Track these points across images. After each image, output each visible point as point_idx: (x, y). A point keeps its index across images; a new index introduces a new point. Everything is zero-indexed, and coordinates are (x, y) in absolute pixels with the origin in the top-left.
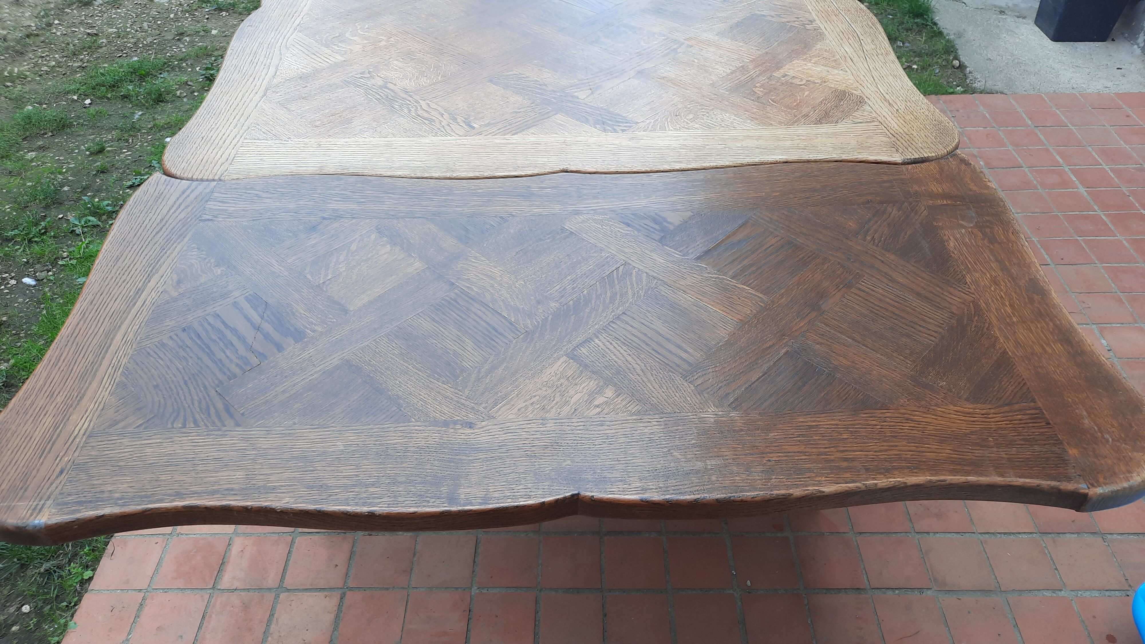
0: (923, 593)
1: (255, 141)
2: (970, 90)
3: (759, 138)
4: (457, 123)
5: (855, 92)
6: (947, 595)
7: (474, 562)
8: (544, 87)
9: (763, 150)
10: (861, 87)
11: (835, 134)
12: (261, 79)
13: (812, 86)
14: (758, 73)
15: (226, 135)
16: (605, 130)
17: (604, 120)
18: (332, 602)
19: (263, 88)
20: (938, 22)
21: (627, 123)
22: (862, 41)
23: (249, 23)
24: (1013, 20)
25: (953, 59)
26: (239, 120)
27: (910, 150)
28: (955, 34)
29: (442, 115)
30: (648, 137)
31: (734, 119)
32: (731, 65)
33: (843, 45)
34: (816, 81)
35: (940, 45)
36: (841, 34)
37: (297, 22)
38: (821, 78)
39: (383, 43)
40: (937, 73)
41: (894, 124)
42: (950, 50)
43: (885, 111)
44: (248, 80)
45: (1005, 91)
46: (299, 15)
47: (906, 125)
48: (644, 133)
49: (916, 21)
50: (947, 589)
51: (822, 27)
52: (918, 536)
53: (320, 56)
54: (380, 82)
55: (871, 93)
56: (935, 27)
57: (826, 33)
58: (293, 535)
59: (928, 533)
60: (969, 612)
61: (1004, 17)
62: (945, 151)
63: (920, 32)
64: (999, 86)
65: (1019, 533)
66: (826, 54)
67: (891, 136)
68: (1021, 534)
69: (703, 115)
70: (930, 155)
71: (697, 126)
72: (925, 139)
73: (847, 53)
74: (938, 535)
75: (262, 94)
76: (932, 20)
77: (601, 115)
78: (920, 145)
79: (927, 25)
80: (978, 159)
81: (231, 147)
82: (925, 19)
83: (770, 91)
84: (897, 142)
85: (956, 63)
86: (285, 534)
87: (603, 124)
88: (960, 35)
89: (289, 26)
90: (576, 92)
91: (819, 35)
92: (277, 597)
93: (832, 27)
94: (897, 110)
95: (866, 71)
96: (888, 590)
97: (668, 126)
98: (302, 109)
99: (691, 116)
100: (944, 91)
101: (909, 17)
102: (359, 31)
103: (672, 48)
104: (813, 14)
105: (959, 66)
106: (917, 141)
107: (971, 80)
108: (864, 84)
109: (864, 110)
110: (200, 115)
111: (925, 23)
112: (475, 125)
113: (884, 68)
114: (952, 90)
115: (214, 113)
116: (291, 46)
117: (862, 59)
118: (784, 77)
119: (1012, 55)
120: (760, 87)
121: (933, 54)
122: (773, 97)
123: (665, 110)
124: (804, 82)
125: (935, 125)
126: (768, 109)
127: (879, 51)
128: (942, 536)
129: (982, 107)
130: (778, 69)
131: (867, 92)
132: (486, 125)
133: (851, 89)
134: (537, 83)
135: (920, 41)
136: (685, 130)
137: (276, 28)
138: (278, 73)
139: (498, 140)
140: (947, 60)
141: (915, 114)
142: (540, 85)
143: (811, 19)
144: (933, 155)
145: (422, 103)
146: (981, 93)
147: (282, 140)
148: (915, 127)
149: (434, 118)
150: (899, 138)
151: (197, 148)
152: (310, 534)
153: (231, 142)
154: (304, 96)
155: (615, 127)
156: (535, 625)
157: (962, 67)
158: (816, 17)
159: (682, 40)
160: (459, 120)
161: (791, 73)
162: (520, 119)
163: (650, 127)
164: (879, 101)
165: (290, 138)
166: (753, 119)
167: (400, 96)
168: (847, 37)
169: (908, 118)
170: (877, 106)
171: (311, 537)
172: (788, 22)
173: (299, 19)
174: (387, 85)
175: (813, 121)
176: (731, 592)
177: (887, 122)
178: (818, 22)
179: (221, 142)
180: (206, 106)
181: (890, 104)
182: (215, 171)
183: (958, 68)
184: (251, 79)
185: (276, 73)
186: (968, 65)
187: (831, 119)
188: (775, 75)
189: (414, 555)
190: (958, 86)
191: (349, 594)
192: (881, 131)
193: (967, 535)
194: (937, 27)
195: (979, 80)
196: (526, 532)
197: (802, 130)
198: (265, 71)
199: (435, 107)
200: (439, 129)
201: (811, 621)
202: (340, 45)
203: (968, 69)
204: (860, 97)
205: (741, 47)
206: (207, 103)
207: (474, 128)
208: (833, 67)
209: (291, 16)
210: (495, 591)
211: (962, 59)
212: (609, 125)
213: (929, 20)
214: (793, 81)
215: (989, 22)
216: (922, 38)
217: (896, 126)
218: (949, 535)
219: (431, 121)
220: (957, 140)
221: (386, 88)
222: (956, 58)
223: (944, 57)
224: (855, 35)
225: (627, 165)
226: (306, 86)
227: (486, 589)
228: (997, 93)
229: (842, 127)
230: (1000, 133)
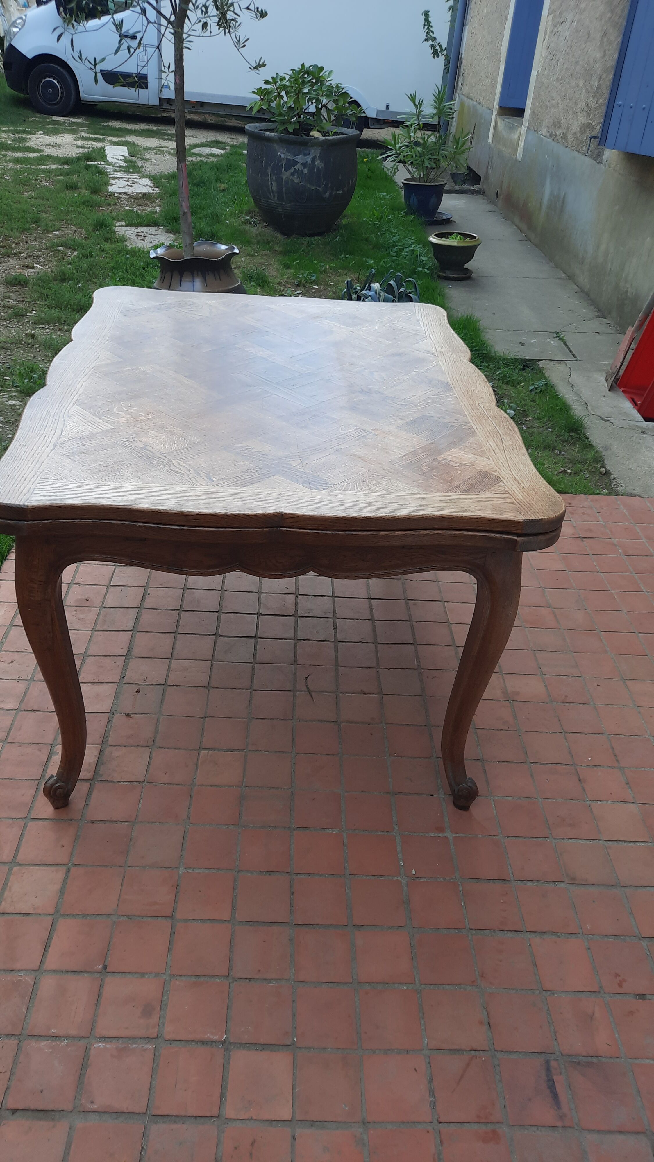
0: (557, 885)
1: (49, 480)
2: (614, 492)
3: (423, 499)
4: (201, 476)
5: (494, 473)
6: (577, 888)
7: (182, 848)
8: (266, 456)
9: (425, 508)
10: (498, 470)
11: (478, 500)
12: (50, 438)
13: (463, 467)
14: (424, 456)
15: (26, 475)
16: (310, 488)
17: (310, 481)
18: (59, 875)
19: (52, 444)
20: (589, 437)
21: (326, 484)
22: (503, 439)
23: (38, 396)
24: (651, 439)
25: (600, 467)
26: (35, 465)
27: (530, 513)
28: (603, 447)
29: (189, 471)
30: (342, 494)
31: (405, 486)
32: (405, 449)
33: (489, 441)
34: (467, 465)
35: (590, 455)
36: (488, 433)
37: (75, 399)
38: (470, 462)
39: (143, 418)
40: (588, 477)
41: (520, 496)
42: (599, 460)
43: (513, 487)
44: (40, 438)
45: (643, 495)
46: (77, 394)
47: (528, 497)
48: (339, 491)
49: (571, 434)
50: (576, 882)
51: (474, 427)
52: (554, 841)
53: (94, 424)
54: (141, 446)
55: (505, 474)
56: (586, 440)
57: (477, 432)
58: (25, 820)
59: (563, 839)
60: (594, 901)
61: (645, 436)
62: (554, 516)
63: (574, 444)
64: (638, 491)
65: (638, 842)
66: (476, 446)
67: (517, 503)
68: (639, 843)
69: (383, 482)
70: (543, 517)
71: (378, 489)
72: (541, 507)
73: (491, 447)
74: (571, 841)
75: (52, 448)
76: (584, 435)
77: (308, 477)
78: (537, 511)
79: (580, 439)
80: (618, 547)
81: (31, 483)
82: (578, 434)
83: (433, 469)
84: (521, 508)
85: (603, 470)
86: (18, 820)
87: (309, 484)
88: (607, 448)
89: (69, 401)
90: (289, 461)
91: (472, 433)
92: (11, 870)
93: (482, 428)
94: (523, 487)
95: (504, 459)
96: (528, 882)
97: (357, 488)
98: (83, 460)
99: (374, 482)
100: (592, 492)
101: (565, 431)
102: (124, 408)
103: (362, 435)
104: (469, 418)
105: (606, 472)
106: (535, 508)
107: (615, 485)
108: (501, 468)
109: (500, 486)
110: (5, 460)
111: (578, 436)
112: (214, 479)
113: (517, 458)
114: (598, 492)
115: (16, 459)
116: (72, 416)
117: (501, 451)
118: (444, 460)
119: (650, 467)
120: (426, 466)
121: (583, 462)
122: (435, 473)
123: (356, 477)
124: (458, 464)
125: (549, 498)
126: (431, 481)
127: (514, 447)
128: (574, 841)
129: (622, 507)
130: (440, 454)
131: (503, 474)
132: (223, 479)
133: (492, 471)
134: (261, 453)
135: (574, 451)
136: (369, 491)
137: (59, 402)
138: (63, 434)
139: (232, 490)
140: (596, 468)
141: (536, 490)
142: (263, 455)
143: (467, 421)
144: (546, 517)
145: (174, 461)
146: (622, 495)
147: (69, 481)
148: (535, 499)
149: (183, 472)
150: (523, 506)
151: (5, 482)
152: (41, 820)
153: (30, 480)
154: (83, 451)
155: (318, 487)
156: (233, 899)
157: (607, 473)
158: (471, 421)
159: (370, 430)
160: (201, 475)
161: (449, 458)
162: (247, 477)
163: (344, 488)
164: (511, 480)
165: (75, 480)
166: (418, 487)
167: (156, 456)
168: (492, 436)
169: (531, 492)
170: (509, 483)
171: (41, 823)
172: (449, 422)
173: (77, 396)
174: (147, 448)
175: (462, 491)
176: (399, 878)
177: (515, 494)
178: (472, 423)
179: (23, 480)
180: (9, 454)
181: (518, 483)
182: (20, 499)
183: (604, 474)
184: (43, 437)
185: (61, 434)
186: (612, 473)
187: (475, 490)
188: (437, 458)
189: (131, 840)
190: (604, 489)
191: (73, 870)
192: (510, 500)
193: (595, 841)
194: (588, 440)
195: (621, 485)
196: (227, 825)
197: (453, 496)
198: (53, 432)
199: (184, 465)
200: (187, 480)
201: (464, 903)
202: (109, 417)
203: (612, 476)
204: (498, 476)
205: (414, 437)
206: (10, 452)
207: (213, 481)
208: (480, 455)
209: (71, 394)
210: (199, 871)
211: (608, 467)
212: (314, 485)
213: (582, 434)
214: (450, 463)
215: (632, 439)
216: (576, 448)
217: (521, 497)
218: (580, 841)
219: (181, 474)
220: (564, 509)
221: (146, 449)
222: (603, 466)
223: (593, 465)
224: (498, 434)
225: (326, 512)
226: (85, 445)
227: (192, 869)
228: (636, 496)
229: (482, 496)
230: (637, 528)
